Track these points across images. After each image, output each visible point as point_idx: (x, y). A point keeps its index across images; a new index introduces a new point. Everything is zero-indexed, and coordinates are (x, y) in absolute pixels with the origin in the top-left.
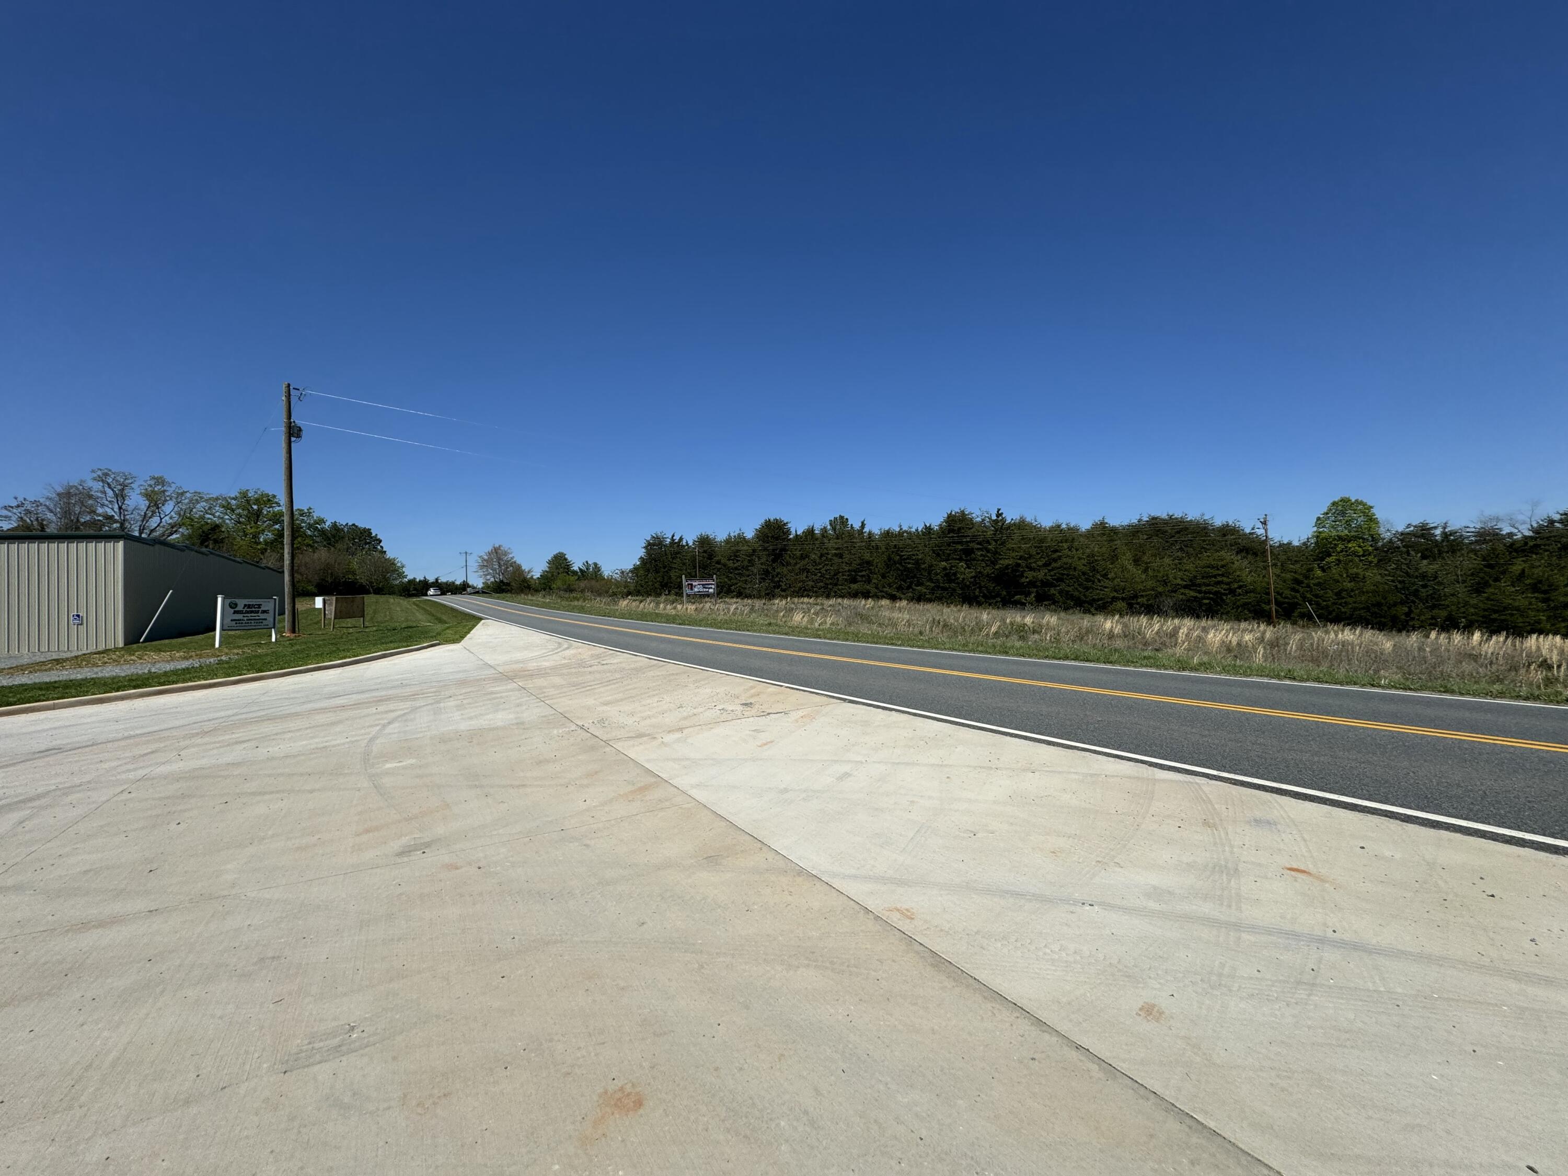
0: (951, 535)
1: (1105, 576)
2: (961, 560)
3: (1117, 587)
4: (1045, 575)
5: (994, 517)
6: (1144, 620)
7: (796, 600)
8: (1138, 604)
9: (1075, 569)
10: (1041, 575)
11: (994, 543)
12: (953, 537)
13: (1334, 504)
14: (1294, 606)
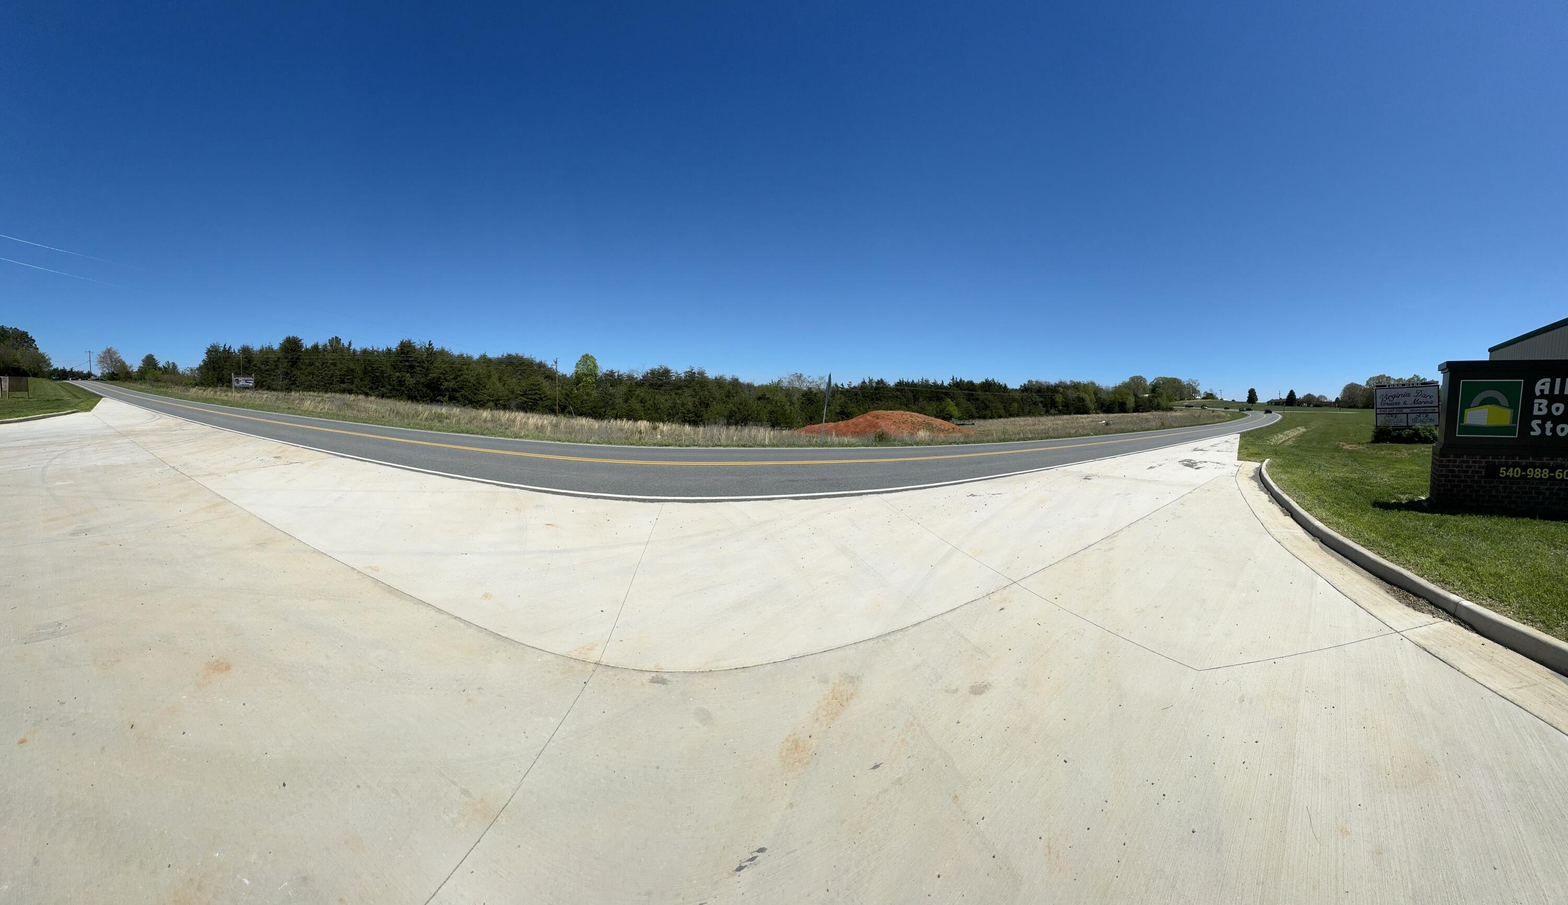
0: (403, 355)
2: (407, 372)
3: (490, 394)
4: (454, 385)
5: (427, 346)
6: (502, 413)
7: (306, 393)
8: (500, 404)
9: (470, 382)
11: (426, 363)
12: (404, 357)
13: (583, 356)
14: (565, 407)
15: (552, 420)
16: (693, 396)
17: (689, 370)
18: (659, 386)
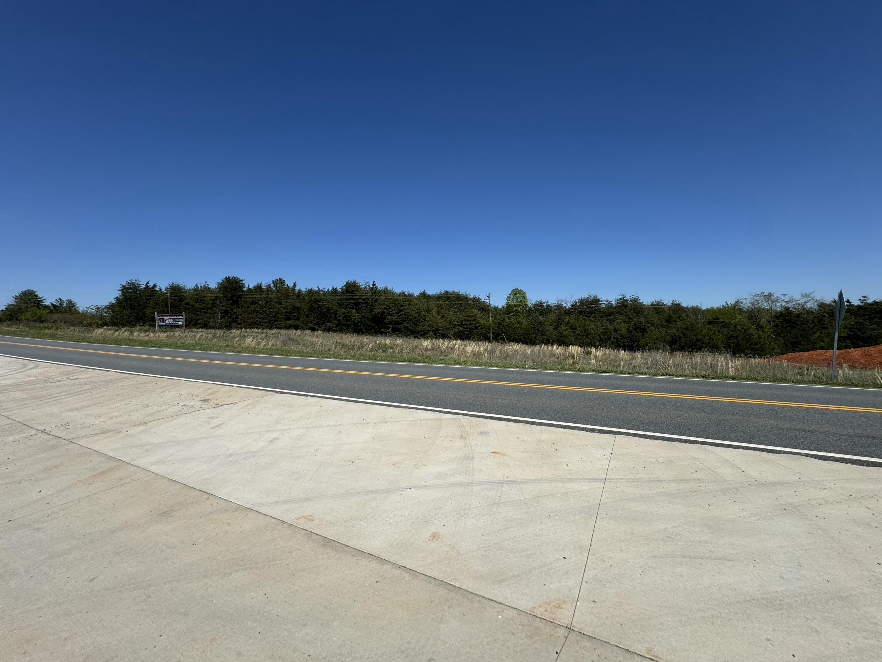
1: (425, 319)
2: (353, 308)
3: (430, 326)
4: (397, 318)
5: (371, 286)
6: (441, 341)
8: (439, 333)
9: (411, 315)
10: (394, 318)
11: (371, 300)
12: (349, 295)
13: (513, 290)
14: (498, 334)
15: (487, 347)
16: (627, 322)
17: (621, 297)
18: (588, 313)
